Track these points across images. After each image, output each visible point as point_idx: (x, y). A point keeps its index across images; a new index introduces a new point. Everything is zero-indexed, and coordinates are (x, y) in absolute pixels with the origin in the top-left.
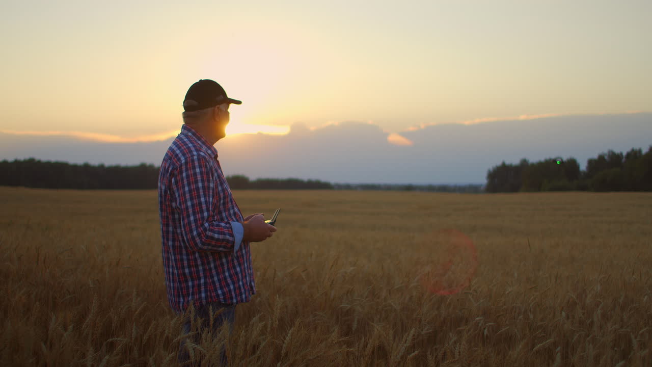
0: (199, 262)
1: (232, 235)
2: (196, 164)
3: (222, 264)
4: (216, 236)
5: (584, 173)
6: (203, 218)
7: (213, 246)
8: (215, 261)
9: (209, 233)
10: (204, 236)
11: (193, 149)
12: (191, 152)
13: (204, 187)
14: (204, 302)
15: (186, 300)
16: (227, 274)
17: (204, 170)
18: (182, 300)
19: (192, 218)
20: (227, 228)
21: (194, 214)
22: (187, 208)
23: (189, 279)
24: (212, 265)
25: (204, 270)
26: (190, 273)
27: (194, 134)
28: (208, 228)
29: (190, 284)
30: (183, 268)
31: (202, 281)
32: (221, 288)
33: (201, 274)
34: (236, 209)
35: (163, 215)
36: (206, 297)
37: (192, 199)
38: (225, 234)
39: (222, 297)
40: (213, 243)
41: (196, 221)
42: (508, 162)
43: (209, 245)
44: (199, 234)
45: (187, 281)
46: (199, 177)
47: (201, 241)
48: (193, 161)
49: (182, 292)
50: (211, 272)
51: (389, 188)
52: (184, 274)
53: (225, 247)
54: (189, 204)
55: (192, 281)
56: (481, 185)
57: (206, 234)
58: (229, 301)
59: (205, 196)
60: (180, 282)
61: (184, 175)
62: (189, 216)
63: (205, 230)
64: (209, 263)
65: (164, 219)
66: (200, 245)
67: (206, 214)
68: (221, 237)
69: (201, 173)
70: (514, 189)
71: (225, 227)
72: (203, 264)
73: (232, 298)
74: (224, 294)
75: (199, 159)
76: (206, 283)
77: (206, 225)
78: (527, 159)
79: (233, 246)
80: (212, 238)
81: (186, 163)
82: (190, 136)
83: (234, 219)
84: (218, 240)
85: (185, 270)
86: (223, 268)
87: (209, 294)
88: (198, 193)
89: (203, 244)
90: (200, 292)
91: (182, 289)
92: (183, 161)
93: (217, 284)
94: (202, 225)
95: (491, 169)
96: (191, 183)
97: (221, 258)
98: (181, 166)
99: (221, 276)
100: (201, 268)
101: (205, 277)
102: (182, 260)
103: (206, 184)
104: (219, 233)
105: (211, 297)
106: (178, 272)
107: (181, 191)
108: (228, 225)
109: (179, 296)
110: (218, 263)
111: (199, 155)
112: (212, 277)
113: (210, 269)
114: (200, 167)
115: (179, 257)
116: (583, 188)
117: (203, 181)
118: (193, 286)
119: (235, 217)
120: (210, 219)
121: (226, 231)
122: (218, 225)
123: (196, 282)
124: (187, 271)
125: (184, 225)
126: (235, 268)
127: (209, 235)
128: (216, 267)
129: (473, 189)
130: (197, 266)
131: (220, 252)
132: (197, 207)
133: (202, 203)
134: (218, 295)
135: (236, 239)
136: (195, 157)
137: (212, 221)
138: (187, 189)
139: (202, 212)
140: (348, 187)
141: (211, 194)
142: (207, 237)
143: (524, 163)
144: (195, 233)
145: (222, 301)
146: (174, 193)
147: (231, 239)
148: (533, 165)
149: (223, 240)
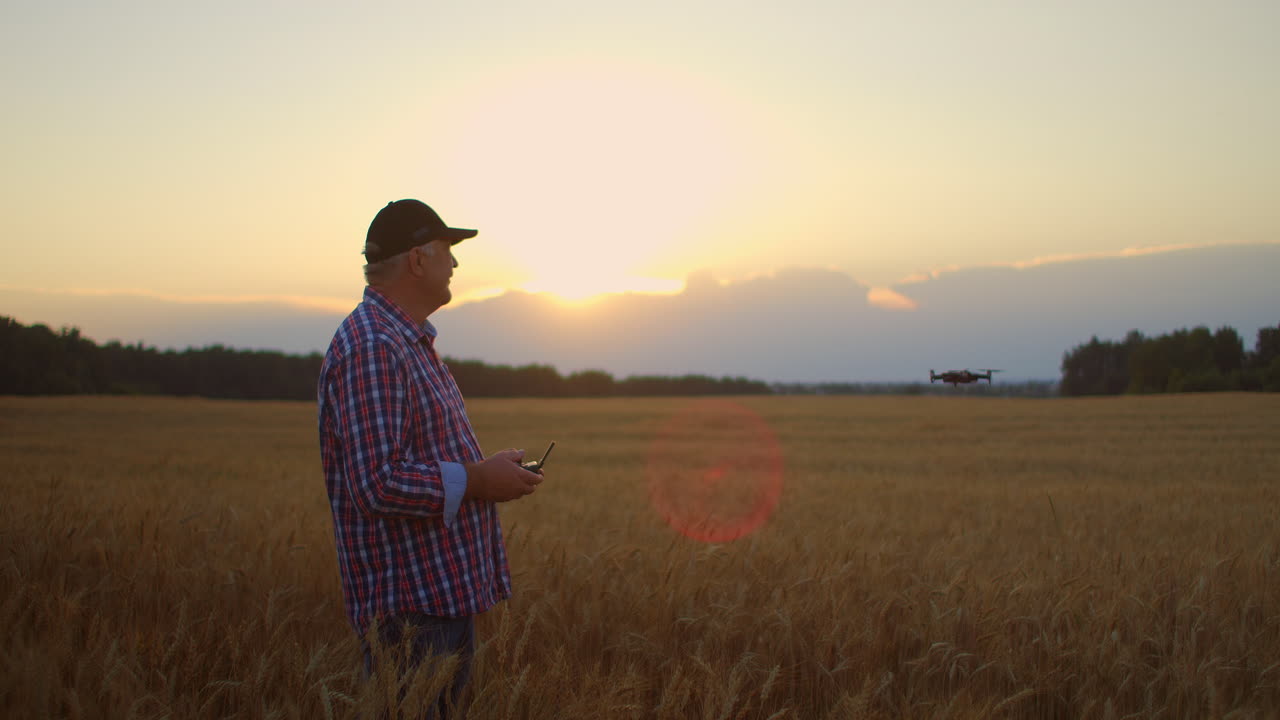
0: (384, 537)
1: (440, 487)
2: (371, 355)
3: (429, 543)
4: (405, 488)
5: (1252, 354)
6: (380, 455)
7: (403, 507)
8: (413, 536)
9: (390, 483)
10: (381, 488)
11: (368, 329)
12: (363, 334)
13: (382, 399)
14: (392, 611)
15: (363, 606)
16: (438, 560)
17: (384, 366)
18: (356, 608)
19: (359, 456)
20: (431, 473)
21: (364, 448)
22: (352, 437)
23: (368, 569)
24: (409, 544)
25: (394, 552)
26: (370, 557)
27: (381, 302)
28: (388, 475)
29: (370, 578)
30: (357, 549)
31: (390, 573)
32: (425, 587)
33: (389, 559)
34: (464, 439)
35: (325, 451)
36: (396, 604)
37: (360, 421)
38: (423, 484)
39: (425, 603)
40: (400, 501)
41: (366, 460)
42: (1102, 338)
43: (393, 505)
44: (371, 485)
45: (364, 574)
46: (374, 380)
47: (376, 497)
48: (365, 350)
49: (357, 594)
50: (406, 557)
51: (876, 390)
52: (359, 560)
53: (424, 508)
54: (355, 429)
55: (374, 572)
56: (1052, 382)
57: (384, 484)
58: (441, 612)
59: (384, 414)
60: (353, 577)
61: (349, 376)
62: (354, 452)
63: (384, 477)
64: (402, 540)
65: (326, 458)
66: (374, 506)
67: (385, 448)
68: (416, 490)
69: (379, 372)
70: (1115, 388)
71: (427, 472)
72: (391, 541)
73: (446, 606)
74: (429, 597)
75: (376, 348)
76: (396, 578)
77: (386, 468)
78: (1140, 331)
79: (441, 507)
80: (398, 492)
81: (353, 354)
82: (373, 306)
83: (457, 458)
84: (409, 495)
85: (359, 553)
86: (431, 549)
87: (401, 596)
88: (372, 409)
89: (380, 502)
90: (385, 595)
91: (356, 587)
92: (348, 352)
93: (418, 580)
94: (379, 467)
95: (1071, 352)
96: (359, 391)
97: (426, 531)
98: (344, 360)
99: (427, 565)
100: (388, 549)
101: (395, 567)
102: (354, 534)
103: (388, 392)
104: (411, 483)
105: (405, 602)
106: (348, 556)
107: (343, 407)
108: (432, 469)
109: (352, 603)
110: (421, 539)
111: (376, 339)
112: (408, 565)
113: (405, 551)
114: (377, 361)
115: (348, 528)
116: (1249, 386)
117: (381, 387)
118: (375, 582)
119: (460, 454)
120: (395, 457)
121: (427, 479)
122: (410, 469)
123: (380, 575)
124: (363, 554)
125: (348, 469)
126: (454, 548)
127: (391, 486)
128: (415, 547)
129: (1035, 391)
130: (380, 545)
131: (422, 519)
132: (370, 437)
133: (379, 428)
134: (418, 601)
135: (446, 494)
136: (370, 344)
137: (399, 461)
138: (351, 402)
139: (378, 444)
140: (799, 390)
141: (399, 410)
142: (388, 490)
143: (1135, 338)
144: (364, 483)
145: (426, 610)
146: (334, 412)
147: (437, 493)
148: (1150, 342)
149: (420, 496)
